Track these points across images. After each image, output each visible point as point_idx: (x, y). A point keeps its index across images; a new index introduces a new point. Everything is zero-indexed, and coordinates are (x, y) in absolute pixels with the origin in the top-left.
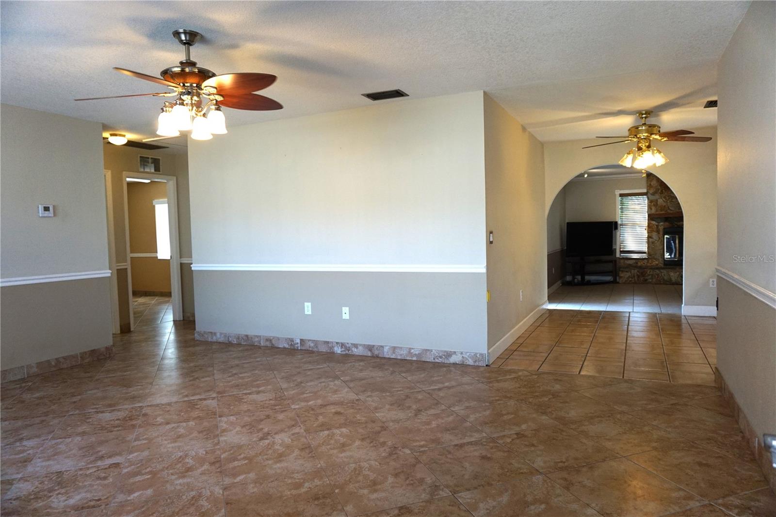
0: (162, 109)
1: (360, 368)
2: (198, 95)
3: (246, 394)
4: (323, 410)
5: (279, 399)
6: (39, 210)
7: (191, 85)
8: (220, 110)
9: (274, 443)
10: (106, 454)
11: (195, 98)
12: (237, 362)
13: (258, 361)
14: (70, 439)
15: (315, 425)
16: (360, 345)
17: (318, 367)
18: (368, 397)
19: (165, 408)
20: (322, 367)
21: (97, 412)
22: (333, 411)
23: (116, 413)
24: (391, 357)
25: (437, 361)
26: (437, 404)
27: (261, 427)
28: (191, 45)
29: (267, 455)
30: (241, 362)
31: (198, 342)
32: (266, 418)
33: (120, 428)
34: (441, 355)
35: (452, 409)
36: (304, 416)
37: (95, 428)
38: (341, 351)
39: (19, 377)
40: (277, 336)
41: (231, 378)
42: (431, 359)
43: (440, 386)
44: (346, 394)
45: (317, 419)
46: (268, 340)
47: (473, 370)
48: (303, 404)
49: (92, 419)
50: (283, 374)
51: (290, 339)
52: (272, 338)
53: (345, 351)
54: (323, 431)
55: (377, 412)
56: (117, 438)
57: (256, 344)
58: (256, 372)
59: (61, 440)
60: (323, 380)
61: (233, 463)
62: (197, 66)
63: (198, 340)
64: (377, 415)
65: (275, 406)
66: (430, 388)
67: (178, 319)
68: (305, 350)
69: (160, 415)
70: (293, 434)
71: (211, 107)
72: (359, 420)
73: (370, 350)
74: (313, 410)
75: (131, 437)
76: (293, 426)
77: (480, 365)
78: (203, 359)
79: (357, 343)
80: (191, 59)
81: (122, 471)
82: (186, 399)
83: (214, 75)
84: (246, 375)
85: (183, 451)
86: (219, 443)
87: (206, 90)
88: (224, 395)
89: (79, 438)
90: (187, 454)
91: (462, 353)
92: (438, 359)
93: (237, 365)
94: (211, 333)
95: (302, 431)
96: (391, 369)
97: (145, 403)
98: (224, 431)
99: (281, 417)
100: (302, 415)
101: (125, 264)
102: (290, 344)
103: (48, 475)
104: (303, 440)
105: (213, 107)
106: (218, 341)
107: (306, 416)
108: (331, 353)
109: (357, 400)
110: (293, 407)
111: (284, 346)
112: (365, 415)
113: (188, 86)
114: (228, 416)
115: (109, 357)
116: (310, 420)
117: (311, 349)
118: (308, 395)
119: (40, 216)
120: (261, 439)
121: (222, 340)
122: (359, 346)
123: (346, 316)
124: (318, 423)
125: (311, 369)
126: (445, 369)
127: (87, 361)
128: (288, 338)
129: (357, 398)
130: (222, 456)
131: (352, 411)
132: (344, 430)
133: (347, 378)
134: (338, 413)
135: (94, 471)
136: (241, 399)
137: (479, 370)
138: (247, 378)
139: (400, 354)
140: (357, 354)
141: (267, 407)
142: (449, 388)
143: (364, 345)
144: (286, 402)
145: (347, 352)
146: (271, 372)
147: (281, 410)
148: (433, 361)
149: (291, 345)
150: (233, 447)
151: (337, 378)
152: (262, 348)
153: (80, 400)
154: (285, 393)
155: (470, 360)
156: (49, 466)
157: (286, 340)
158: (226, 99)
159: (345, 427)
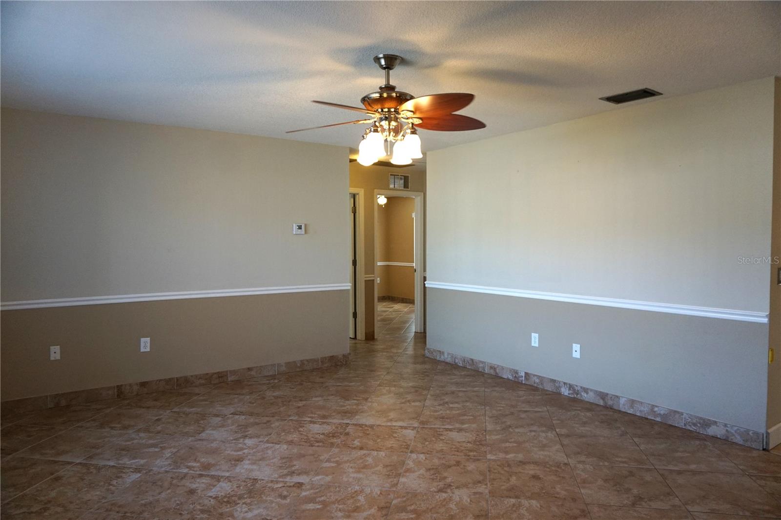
0: (363, 136)
1: (585, 420)
2: (396, 119)
3: (447, 430)
4: (520, 469)
5: (478, 443)
6: (293, 228)
7: (389, 111)
8: (416, 134)
9: (451, 499)
10: (297, 470)
11: (393, 123)
12: (454, 388)
13: (474, 391)
14: (279, 445)
15: (503, 487)
16: (591, 390)
17: (536, 409)
18: (580, 462)
19: (366, 430)
20: (540, 410)
21: (311, 422)
22: (532, 472)
23: (325, 426)
24: (629, 412)
25: (688, 428)
26: (669, 494)
27: (445, 474)
28: (391, 69)
29: (438, 513)
30: (458, 389)
31: (427, 359)
32: (455, 465)
33: (320, 444)
34: (694, 421)
35: (689, 508)
36: (496, 471)
37: (302, 439)
38: (569, 394)
39: (271, 373)
40: (502, 365)
41: (440, 407)
42: (681, 425)
43: (682, 467)
44: (556, 454)
45: (509, 479)
46: (492, 368)
47: (740, 453)
48: (501, 455)
49: (304, 428)
50: (494, 412)
51: (514, 370)
52: (496, 366)
53: (572, 394)
54: (510, 497)
55: (584, 488)
56: (313, 455)
57: (480, 370)
58: (468, 404)
59: (272, 445)
60: (535, 428)
61: (400, 514)
62: (396, 90)
63: (428, 357)
64: (583, 491)
65: (471, 451)
66: (666, 468)
67: (419, 331)
68: (530, 385)
69: (359, 437)
70: (475, 493)
71: (407, 131)
72: (558, 493)
73: (603, 399)
74: (509, 466)
75: (325, 456)
76: (479, 482)
77: (753, 446)
78: (424, 379)
79: (588, 387)
80: (390, 84)
81: (301, 494)
82: (389, 424)
83: (412, 98)
84: (456, 405)
85: (360, 485)
86: (397, 484)
87: (403, 114)
88: (426, 426)
89: (285, 447)
90: (363, 490)
91: (726, 425)
92: (690, 426)
93: (453, 393)
94: (440, 351)
95: (487, 491)
96: (623, 429)
97: (353, 420)
98: (408, 471)
99: (471, 466)
100: (494, 469)
101: (373, 276)
102: (515, 375)
103: (247, 480)
104: (483, 503)
105: (409, 131)
106: (446, 361)
107: (499, 473)
108: (557, 393)
109: (565, 464)
110: (489, 456)
111: (508, 377)
112: (567, 488)
113: (385, 112)
114: (418, 453)
115: (345, 365)
116: (500, 479)
117: (535, 385)
118: (511, 445)
119: (294, 233)
120: (441, 490)
121: (449, 360)
122: (589, 391)
123: (576, 355)
124: (508, 485)
125: (526, 411)
126: (698, 442)
127: (326, 365)
128: (512, 369)
129: (566, 461)
130: (394, 502)
131: (553, 477)
132: (534, 503)
133: (564, 431)
134: (535, 477)
135: (280, 486)
136: (439, 434)
137: (750, 455)
138: (455, 410)
139: (641, 411)
140: (587, 400)
141: (462, 451)
142: (694, 473)
143: (596, 391)
144: (483, 449)
145: (575, 396)
146: (483, 407)
147: (474, 458)
148: (684, 427)
149: (515, 377)
150: (408, 493)
151: (552, 428)
152: (485, 375)
153: (303, 406)
154: (487, 437)
155: (739, 437)
156: (252, 470)
157: (510, 371)
158: (425, 121)
159: (536, 499)
